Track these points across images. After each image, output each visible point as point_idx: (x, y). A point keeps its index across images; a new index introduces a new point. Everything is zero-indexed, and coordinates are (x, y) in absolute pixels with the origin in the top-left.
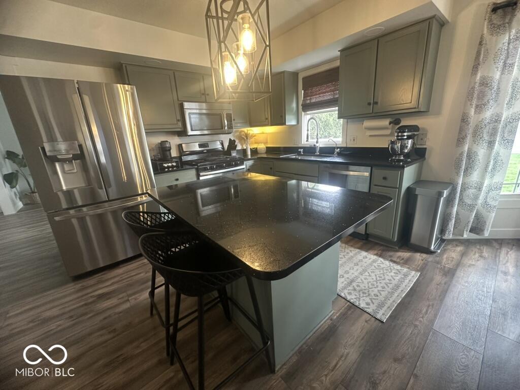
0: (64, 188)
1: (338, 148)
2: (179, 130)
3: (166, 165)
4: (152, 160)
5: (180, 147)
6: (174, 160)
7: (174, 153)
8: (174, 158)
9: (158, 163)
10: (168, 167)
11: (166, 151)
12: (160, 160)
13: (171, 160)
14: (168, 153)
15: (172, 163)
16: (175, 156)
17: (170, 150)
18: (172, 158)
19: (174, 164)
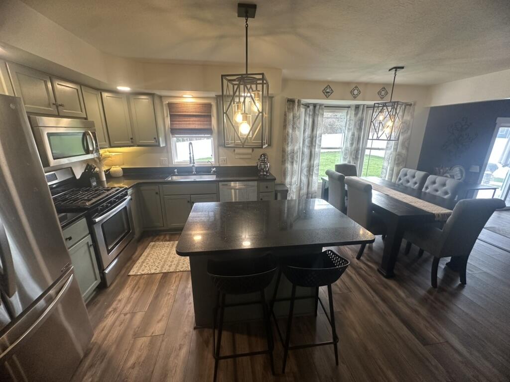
1: (213, 167)
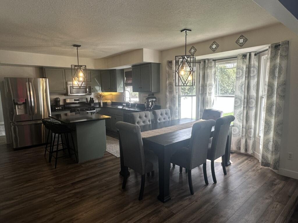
0: (17, 114)
1: (137, 104)
2: (65, 93)
3: (57, 108)
4: (51, 106)
5: (65, 100)
6: (61, 106)
7: (61, 103)
8: (61, 105)
9: (53, 107)
10: (58, 109)
11: (58, 102)
12: (54, 106)
13: (59, 106)
14: (58, 103)
15: (59, 107)
16: (62, 104)
17: (59, 102)
18: (60, 105)
19: (61, 108)
